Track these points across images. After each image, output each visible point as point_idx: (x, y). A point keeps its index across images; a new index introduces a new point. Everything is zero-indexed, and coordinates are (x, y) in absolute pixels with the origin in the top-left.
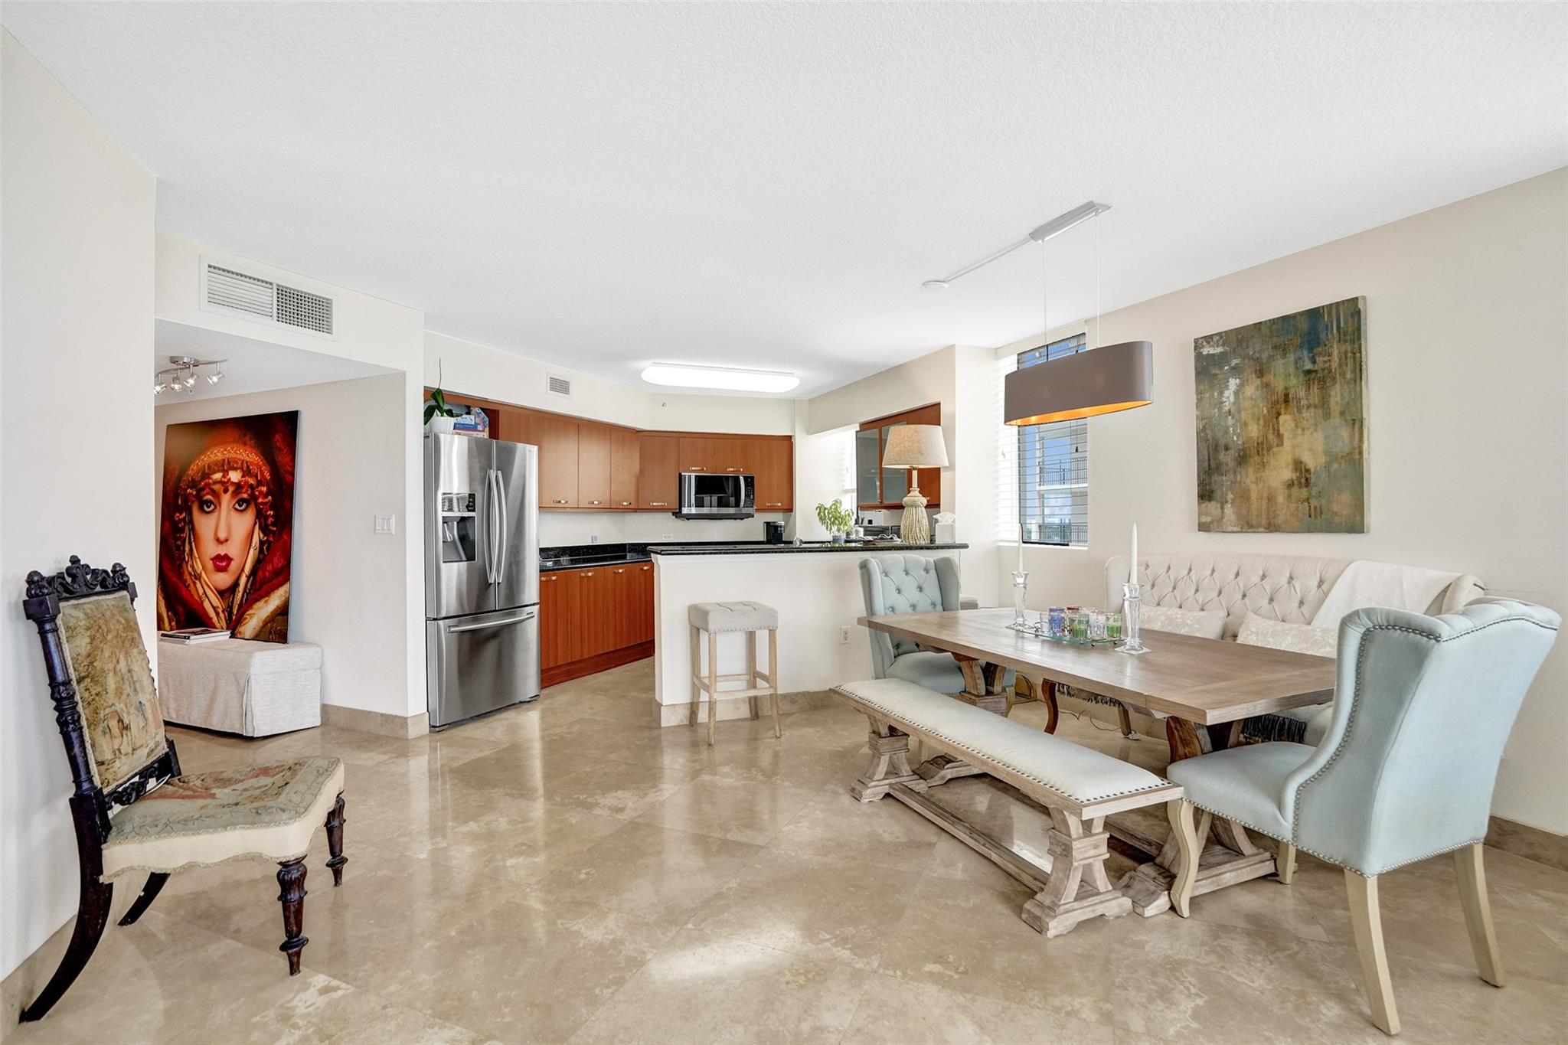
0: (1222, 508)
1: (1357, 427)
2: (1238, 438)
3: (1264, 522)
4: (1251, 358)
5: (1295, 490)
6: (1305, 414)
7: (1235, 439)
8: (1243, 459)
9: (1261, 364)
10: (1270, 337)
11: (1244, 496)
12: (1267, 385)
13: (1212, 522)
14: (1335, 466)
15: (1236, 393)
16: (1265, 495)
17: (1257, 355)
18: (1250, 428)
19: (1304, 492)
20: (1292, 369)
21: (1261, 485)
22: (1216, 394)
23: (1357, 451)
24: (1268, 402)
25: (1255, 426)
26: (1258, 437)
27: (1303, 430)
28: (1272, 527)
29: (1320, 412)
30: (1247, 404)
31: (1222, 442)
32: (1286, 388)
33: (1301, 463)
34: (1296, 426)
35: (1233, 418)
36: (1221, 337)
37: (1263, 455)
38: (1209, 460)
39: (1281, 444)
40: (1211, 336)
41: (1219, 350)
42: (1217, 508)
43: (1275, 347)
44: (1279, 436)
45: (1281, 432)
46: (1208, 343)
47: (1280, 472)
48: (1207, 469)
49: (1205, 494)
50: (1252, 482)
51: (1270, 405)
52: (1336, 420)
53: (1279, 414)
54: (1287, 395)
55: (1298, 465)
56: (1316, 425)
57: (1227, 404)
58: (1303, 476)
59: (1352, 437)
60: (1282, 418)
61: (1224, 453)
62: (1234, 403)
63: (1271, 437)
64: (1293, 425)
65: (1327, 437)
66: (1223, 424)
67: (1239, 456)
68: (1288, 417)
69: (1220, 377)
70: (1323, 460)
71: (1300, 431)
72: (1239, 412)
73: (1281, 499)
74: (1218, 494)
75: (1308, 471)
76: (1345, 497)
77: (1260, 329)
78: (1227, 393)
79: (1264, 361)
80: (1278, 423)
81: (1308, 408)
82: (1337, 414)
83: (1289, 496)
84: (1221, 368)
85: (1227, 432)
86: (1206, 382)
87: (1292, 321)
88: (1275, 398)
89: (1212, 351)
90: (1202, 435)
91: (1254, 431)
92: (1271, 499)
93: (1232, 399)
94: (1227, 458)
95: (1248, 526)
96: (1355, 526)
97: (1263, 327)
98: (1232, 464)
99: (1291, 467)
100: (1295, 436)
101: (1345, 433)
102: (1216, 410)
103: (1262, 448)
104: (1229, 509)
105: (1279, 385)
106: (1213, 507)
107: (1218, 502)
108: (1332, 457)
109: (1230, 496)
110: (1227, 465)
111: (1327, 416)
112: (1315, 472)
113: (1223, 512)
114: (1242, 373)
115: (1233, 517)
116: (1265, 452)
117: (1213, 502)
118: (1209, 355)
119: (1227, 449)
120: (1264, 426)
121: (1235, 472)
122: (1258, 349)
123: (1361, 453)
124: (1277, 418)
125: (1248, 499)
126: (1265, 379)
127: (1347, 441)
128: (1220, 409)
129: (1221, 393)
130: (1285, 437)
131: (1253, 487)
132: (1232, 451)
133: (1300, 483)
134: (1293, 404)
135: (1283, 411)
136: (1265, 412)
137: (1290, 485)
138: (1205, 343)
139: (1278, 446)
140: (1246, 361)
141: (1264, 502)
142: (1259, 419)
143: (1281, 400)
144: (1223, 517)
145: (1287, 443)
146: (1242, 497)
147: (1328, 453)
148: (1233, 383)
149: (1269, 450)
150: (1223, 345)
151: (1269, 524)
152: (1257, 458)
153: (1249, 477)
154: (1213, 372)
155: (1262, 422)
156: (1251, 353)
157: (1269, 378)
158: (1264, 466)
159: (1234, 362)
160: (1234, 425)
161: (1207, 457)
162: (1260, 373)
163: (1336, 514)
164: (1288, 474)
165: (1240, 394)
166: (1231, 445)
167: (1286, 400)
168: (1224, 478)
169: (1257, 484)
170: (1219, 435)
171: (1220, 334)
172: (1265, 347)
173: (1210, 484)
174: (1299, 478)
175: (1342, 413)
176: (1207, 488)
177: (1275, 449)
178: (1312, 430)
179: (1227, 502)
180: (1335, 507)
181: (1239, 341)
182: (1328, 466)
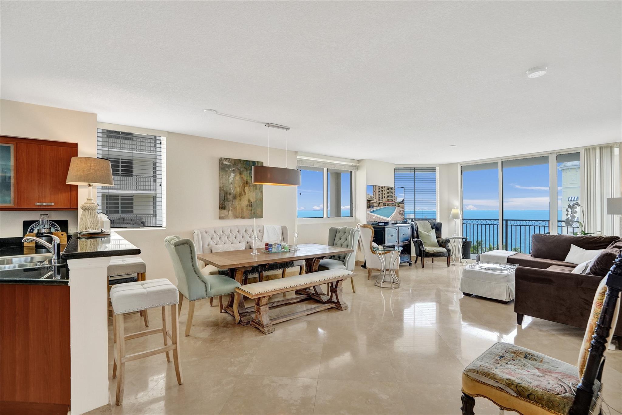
0: (228, 212)
1: (262, 193)
2: (234, 191)
3: (240, 216)
4: (238, 169)
5: (249, 207)
6: (251, 187)
7: (233, 191)
8: (235, 197)
9: (241, 171)
10: (243, 165)
11: (235, 208)
12: (242, 178)
13: (225, 216)
14: (258, 202)
15: (234, 178)
16: (241, 208)
17: (240, 169)
18: (237, 189)
19: (250, 208)
20: (248, 175)
21: (240, 206)
22: (227, 177)
23: (262, 199)
24: (242, 183)
25: (239, 189)
26: (239, 192)
27: (251, 192)
28: (243, 217)
29: (255, 188)
30: (237, 182)
31: (229, 192)
32: (247, 180)
33: (250, 200)
34: (249, 190)
35: (232, 185)
36: (230, 160)
37: (241, 197)
38: (224, 197)
39: (245, 195)
40: (226, 159)
41: (229, 164)
42: (226, 212)
43: (244, 168)
44: (245, 192)
45: (245, 191)
46: (225, 160)
47: (244, 202)
48: (224, 199)
49: (222, 207)
50: (237, 205)
51: (243, 183)
52: (258, 190)
53: (245, 186)
54: (247, 182)
55: (249, 201)
56: (254, 191)
57: (231, 180)
58: (250, 204)
59: (261, 195)
60: (245, 188)
61: (229, 195)
62: (232, 181)
63: (243, 192)
64: (248, 190)
65: (256, 194)
66: (229, 186)
67: (234, 196)
68: (247, 187)
69: (229, 172)
70: (255, 200)
71: (250, 192)
72: (234, 184)
73: (245, 210)
74: (227, 207)
75: (251, 202)
76: (259, 210)
77: (241, 161)
78: (230, 177)
79: (242, 171)
80: (245, 189)
81: (252, 186)
82: (258, 189)
83: (247, 209)
84: (229, 169)
85: (230, 189)
86: (224, 172)
87: (249, 162)
88: (244, 182)
89: (226, 163)
90: (222, 188)
91: (238, 190)
92: (242, 209)
93: (232, 179)
94: (230, 197)
95: (236, 217)
96: (261, 217)
97: (242, 161)
98: (231, 199)
99: (248, 201)
100: (249, 193)
101: (260, 194)
102: (227, 182)
103: (240, 195)
104: (230, 212)
105: (245, 178)
106: (225, 212)
107: (227, 210)
108: (257, 200)
109: (231, 208)
110: (230, 199)
111: (256, 189)
112: (253, 203)
113: (228, 213)
114: (235, 172)
115: (232, 215)
116: (241, 196)
117: (225, 210)
118: (225, 164)
119: (230, 194)
120: (241, 189)
121: (232, 201)
122: (240, 167)
123: (263, 199)
124: (244, 187)
125: (236, 209)
126: (242, 176)
127: (260, 196)
128: (228, 182)
129: (229, 177)
130: (246, 193)
131: (237, 206)
132: (231, 195)
133: (250, 205)
134: (248, 184)
135: (246, 186)
136: (241, 185)
137: (247, 206)
138: (224, 160)
139: (244, 195)
140: (237, 169)
141: (241, 210)
142: (240, 187)
143: (246, 183)
144: (228, 215)
145: (247, 194)
146: (234, 209)
147: (256, 198)
148: (233, 175)
149: (242, 196)
150: (230, 162)
151: (242, 216)
152: (239, 198)
153: (236, 203)
154: (227, 170)
155: (240, 188)
156: (238, 167)
157: (243, 176)
158: (241, 200)
159: (233, 169)
160: (233, 187)
161: (224, 196)
162: (240, 174)
163: (258, 213)
164: (247, 203)
165: (235, 179)
166: (231, 193)
167: (247, 183)
168: (229, 203)
169: (239, 205)
170: (228, 189)
171: (229, 159)
172: (242, 167)
173: (224, 204)
174: (249, 204)
175: (259, 189)
176: (224, 206)
177: (244, 196)
178: (253, 192)
179: (230, 210)
180: (257, 212)
181: (235, 163)
182: (256, 201)
